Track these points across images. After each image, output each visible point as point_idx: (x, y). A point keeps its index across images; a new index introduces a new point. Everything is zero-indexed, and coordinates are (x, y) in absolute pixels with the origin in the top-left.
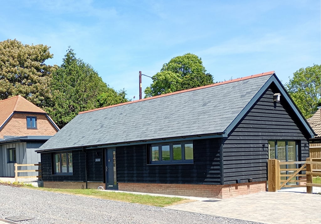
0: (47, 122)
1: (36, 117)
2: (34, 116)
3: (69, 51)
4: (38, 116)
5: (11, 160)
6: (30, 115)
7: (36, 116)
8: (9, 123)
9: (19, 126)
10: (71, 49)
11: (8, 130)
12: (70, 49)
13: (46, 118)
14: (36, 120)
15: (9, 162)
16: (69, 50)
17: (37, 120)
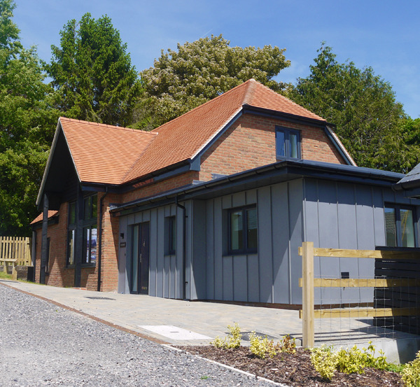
0: (327, 147)
1: (300, 131)
2: (294, 127)
3: (324, 52)
4: (305, 131)
5: (235, 246)
6: (284, 125)
7: (301, 128)
8: (228, 139)
9: (256, 149)
10: (327, 48)
11: (225, 159)
12: (324, 47)
13: (324, 137)
14: (299, 140)
15: (229, 252)
16: (323, 50)
17: (303, 139)
